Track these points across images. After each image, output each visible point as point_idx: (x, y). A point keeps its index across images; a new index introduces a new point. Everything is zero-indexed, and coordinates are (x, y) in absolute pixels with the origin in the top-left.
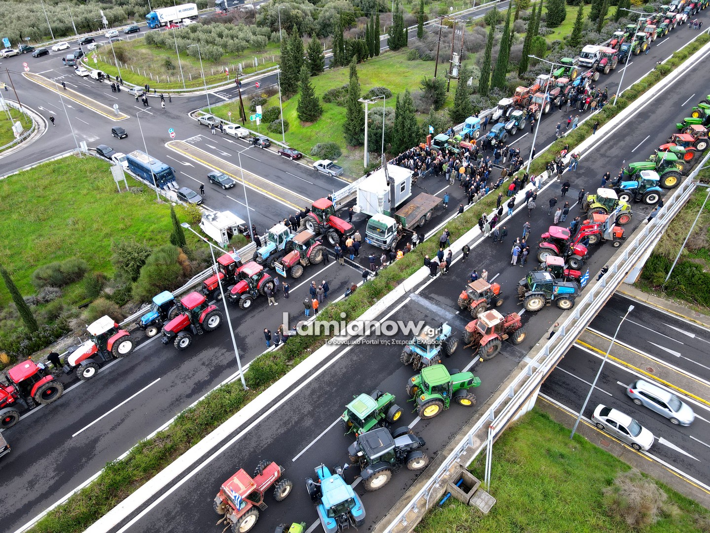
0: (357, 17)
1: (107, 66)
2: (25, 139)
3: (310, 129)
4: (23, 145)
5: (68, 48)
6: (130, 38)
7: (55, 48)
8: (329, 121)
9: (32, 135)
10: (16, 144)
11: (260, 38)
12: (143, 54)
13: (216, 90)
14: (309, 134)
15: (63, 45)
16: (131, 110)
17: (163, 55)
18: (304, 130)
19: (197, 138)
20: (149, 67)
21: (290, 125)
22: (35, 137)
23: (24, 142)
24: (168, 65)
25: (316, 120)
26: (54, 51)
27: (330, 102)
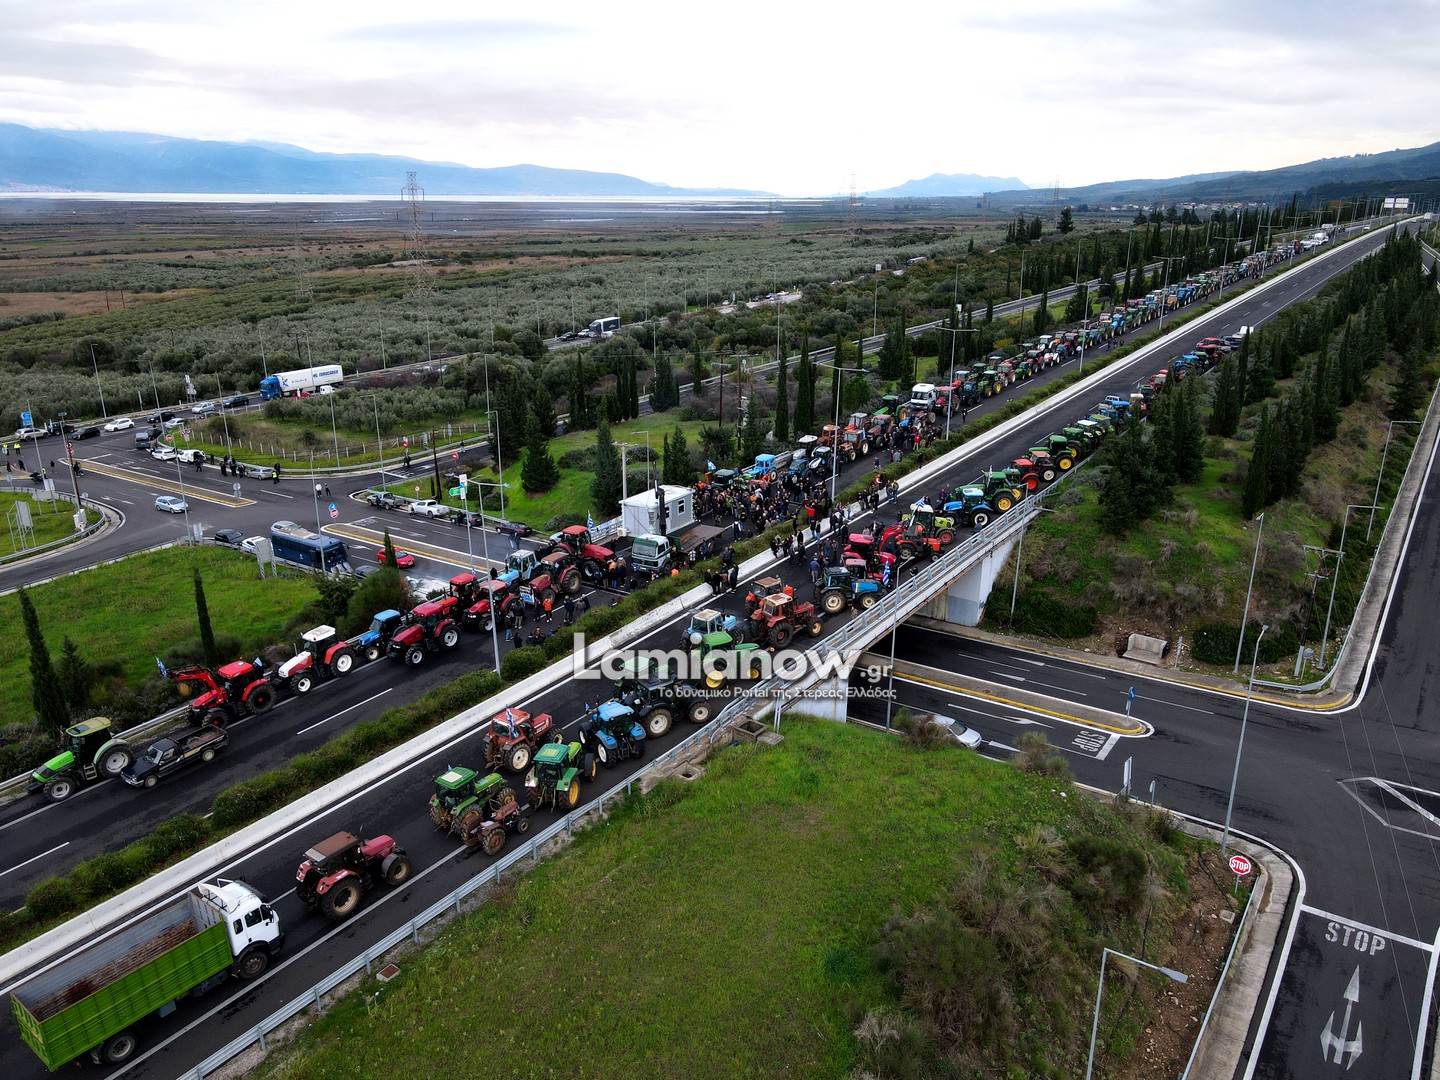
0: (601, 376)
1: (207, 445)
2: (92, 532)
3: (540, 502)
4: (91, 539)
5: (131, 426)
6: (236, 412)
7: (110, 427)
8: (570, 488)
9: (102, 528)
10: (79, 538)
11: (453, 401)
12: (262, 429)
13: (389, 468)
14: (539, 507)
15: (123, 422)
16: (257, 495)
17: (296, 430)
18: (533, 504)
19: (371, 519)
20: (277, 442)
21: (511, 499)
22: (105, 531)
23: (91, 536)
24: (309, 439)
25: (550, 489)
26: (107, 431)
27: (569, 467)
